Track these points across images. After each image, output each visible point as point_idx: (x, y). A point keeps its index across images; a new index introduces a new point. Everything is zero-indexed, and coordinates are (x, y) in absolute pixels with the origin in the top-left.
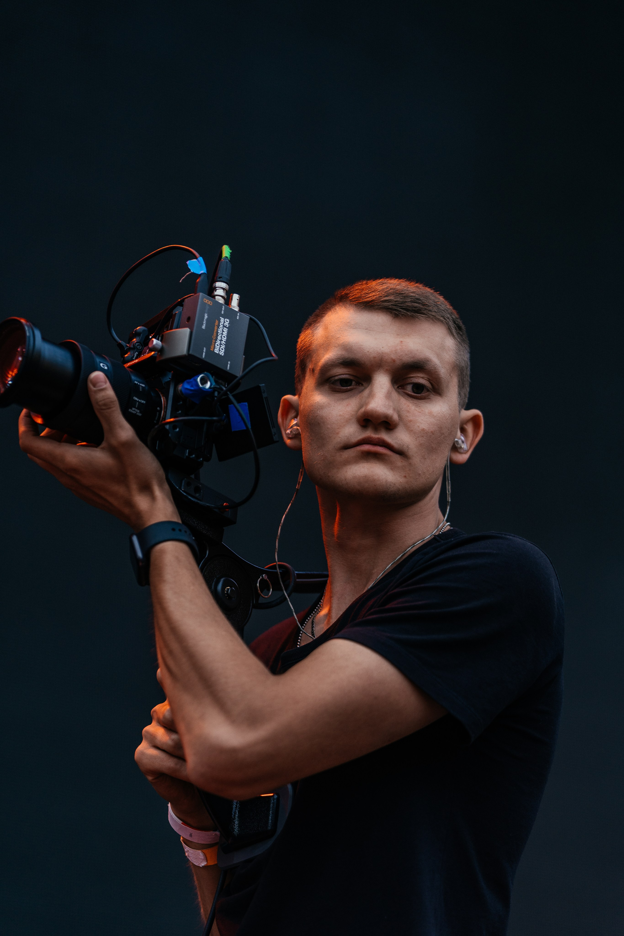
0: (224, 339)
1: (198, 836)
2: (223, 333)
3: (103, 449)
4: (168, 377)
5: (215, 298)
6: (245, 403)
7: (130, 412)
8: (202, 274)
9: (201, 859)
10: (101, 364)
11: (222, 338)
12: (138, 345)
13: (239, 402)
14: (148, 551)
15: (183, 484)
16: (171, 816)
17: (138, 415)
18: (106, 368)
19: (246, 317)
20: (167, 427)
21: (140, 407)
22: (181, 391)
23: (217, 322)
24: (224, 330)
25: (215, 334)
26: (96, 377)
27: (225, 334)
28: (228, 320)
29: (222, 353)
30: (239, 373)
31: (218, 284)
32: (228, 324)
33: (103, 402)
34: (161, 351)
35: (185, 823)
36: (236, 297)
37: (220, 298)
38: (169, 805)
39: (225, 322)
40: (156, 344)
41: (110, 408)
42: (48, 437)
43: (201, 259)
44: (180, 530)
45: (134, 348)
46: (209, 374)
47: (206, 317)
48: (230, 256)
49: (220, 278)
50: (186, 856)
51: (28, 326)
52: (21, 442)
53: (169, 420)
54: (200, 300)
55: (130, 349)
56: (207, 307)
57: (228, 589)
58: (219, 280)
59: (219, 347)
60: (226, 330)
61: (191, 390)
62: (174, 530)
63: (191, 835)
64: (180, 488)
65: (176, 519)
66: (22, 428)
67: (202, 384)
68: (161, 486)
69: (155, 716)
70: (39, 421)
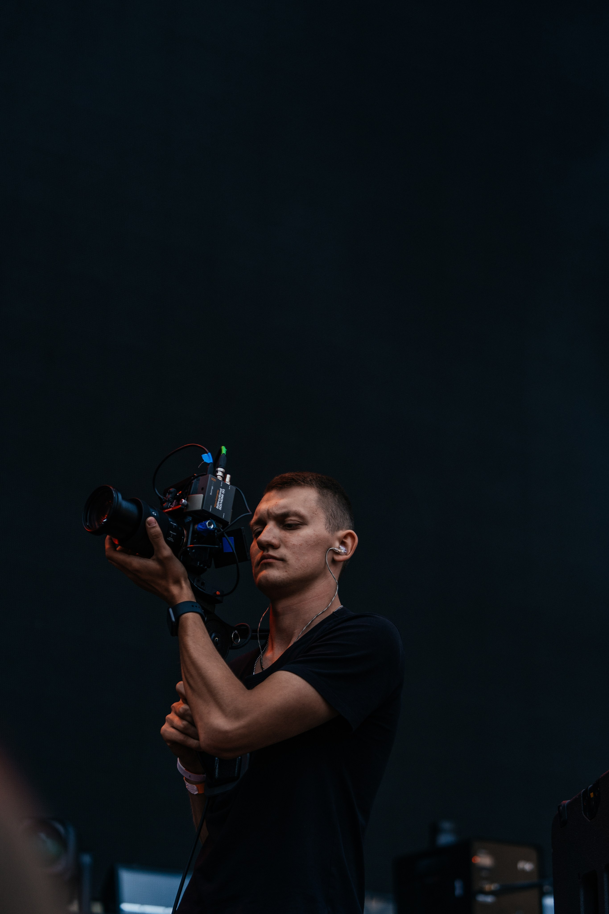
0: (222, 501)
1: (194, 777)
2: (221, 497)
3: (154, 560)
4: (189, 519)
5: (217, 477)
6: (232, 537)
7: (168, 539)
8: (210, 463)
9: (195, 790)
10: (153, 513)
11: (220, 500)
12: (171, 499)
13: (229, 536)
14: (178, 617)
15: (195, 580)
16: (179, 765)
17: (172, 541)
18: (156, 515)
19: (234, 488)
20: (188, 549)
21: (174, 537)
22: (196, 528)
23: (218, 491)
24: (222, 495)
25: (217, 498)
26: (151, 521)
27: (222, 497)
28: (224, 490)
29: (220, 509)
30: (229, 520)
31: (219, 469)
32: (224, 492)
33: (154, 534)
34: (187, 506)
35: (187, 769)
36: (228, 476)
37: (220, 477)
38: (178, 759)
39: (222, 491)
40: (184, 502)
41: (158, 538)
42: (120, 551)
43: (209, 454)
44: (196, 606)
45: (169, 501)
46: (213, 520)
47: (212, 488)
48: (226, 453)
49: (220, 465)
50: (186, 788)
51: (114, 491)
52: (107, 553)
53: (189, 546)
54: (209, 479)
55: (166, 501)
56: (213, 483)
57: (217, 639)
58: (219, 466)
59: (219, 505)
60: (223, 495)
61: (203, 529)
62: (193, 606)
63: (190, 776)
64: (194, 582)
65: (194, 600)
66: (107, 546)
67: (209, 526)
68: (185, 581)
69: (173, 709)
70: (117, 543)
